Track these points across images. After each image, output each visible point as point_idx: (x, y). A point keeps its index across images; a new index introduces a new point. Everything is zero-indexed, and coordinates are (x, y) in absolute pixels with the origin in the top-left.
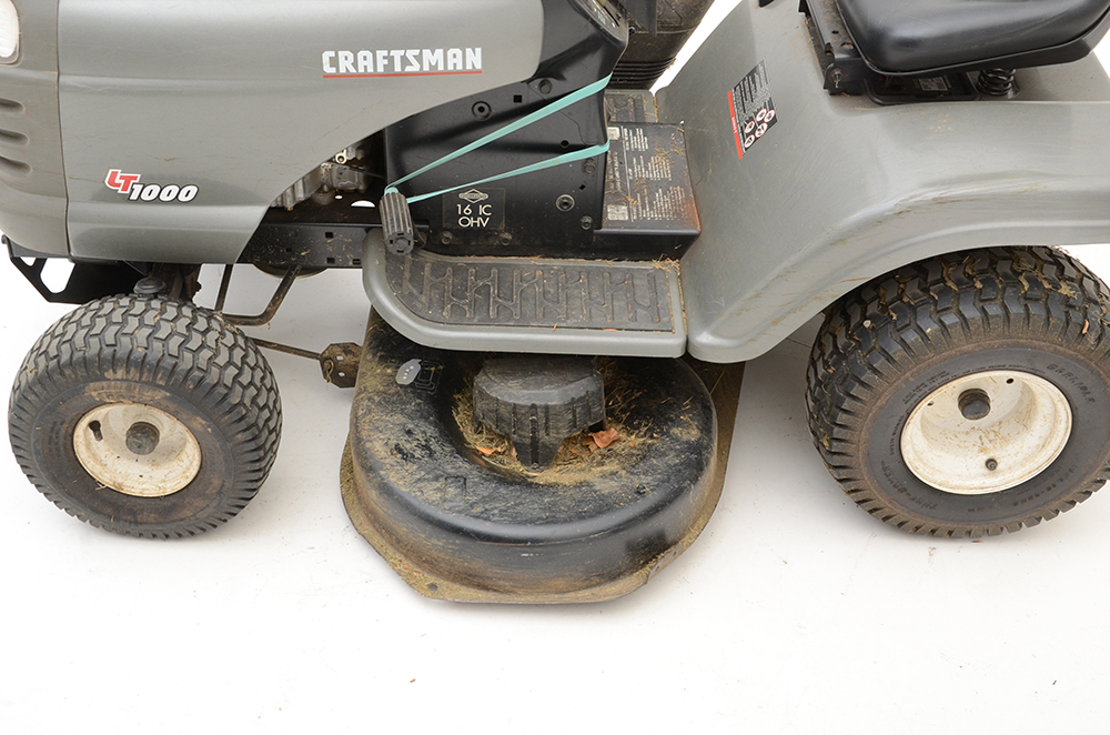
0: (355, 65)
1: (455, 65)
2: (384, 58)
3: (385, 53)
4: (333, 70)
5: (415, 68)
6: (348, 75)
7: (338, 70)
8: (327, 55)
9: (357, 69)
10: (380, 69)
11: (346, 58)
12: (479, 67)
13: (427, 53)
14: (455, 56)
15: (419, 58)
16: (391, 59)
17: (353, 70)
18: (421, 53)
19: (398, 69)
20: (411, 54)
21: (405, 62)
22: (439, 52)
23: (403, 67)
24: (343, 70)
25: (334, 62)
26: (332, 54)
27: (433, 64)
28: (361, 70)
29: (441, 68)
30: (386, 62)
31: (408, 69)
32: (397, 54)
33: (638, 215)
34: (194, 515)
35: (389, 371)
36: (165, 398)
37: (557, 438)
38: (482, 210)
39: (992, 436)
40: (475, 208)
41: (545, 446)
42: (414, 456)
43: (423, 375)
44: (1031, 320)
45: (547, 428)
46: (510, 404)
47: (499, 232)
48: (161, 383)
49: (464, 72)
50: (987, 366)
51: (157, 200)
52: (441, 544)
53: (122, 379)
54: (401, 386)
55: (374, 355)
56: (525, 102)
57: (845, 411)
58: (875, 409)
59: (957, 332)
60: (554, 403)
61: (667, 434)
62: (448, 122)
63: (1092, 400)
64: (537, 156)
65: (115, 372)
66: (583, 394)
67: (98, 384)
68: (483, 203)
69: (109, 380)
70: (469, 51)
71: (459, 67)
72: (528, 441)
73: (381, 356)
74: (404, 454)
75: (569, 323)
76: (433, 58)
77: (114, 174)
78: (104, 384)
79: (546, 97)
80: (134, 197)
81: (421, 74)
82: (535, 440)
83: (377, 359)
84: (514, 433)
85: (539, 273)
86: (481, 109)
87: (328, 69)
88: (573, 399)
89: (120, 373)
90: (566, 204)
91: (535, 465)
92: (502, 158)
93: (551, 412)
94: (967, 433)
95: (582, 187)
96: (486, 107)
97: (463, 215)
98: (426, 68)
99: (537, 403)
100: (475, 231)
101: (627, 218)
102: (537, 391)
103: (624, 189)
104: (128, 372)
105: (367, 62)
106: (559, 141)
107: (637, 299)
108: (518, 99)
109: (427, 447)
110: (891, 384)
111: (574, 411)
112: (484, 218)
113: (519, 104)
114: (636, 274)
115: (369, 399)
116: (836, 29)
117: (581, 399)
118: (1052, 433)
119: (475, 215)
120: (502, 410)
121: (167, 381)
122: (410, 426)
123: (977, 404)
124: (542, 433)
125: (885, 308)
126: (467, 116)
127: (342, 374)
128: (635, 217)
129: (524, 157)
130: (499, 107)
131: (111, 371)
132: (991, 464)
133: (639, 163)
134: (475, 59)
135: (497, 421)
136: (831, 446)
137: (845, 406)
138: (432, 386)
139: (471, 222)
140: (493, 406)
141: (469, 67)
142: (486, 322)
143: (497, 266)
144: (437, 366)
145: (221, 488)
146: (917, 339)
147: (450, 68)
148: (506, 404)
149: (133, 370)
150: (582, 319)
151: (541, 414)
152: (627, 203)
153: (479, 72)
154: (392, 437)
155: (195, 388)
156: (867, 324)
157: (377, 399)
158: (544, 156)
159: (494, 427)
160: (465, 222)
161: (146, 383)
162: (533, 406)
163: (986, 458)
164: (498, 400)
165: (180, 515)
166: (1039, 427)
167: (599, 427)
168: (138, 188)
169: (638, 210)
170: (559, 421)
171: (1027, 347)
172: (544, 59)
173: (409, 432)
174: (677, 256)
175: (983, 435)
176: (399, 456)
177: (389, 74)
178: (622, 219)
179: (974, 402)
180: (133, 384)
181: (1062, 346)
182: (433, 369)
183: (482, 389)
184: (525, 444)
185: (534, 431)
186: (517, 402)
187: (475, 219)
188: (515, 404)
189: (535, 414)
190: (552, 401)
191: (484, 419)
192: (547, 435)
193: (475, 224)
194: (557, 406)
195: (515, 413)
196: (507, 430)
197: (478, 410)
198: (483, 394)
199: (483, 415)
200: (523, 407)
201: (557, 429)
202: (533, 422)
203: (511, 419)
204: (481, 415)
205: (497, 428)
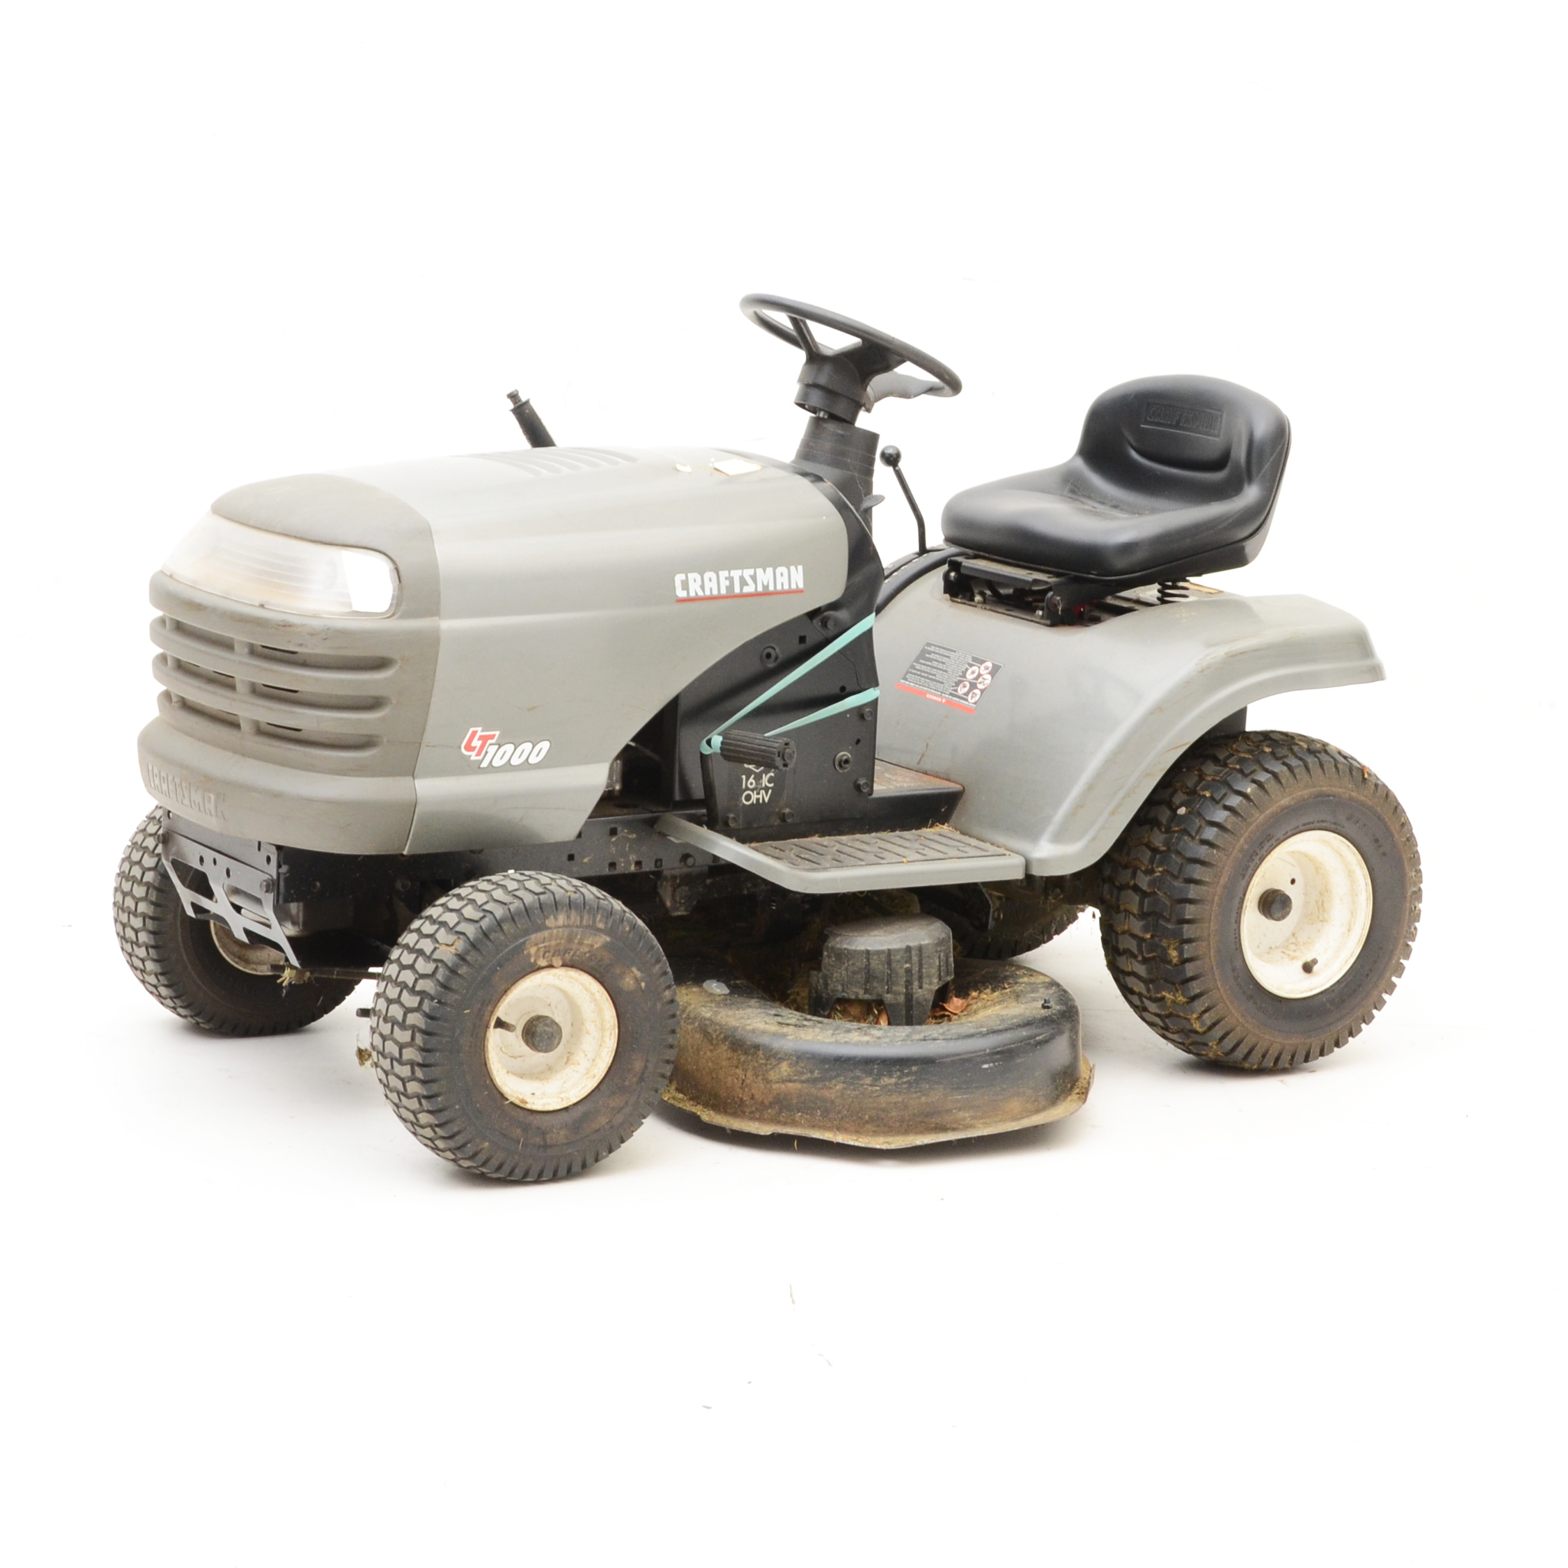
0: (702, 587)
1: (783, 584)
2: (726, 579)
3: (726, 573)
4: (685, 594)
5: (749, 589)
6: (698, 598)
7: (688, 593)
8: (679, 578)
9: (704, 591)
10: (723, 591)
11: (695, 581)
12: (801, 586)
13: (759, 571)
14: (782, 575)
15: (754, 578)
16: (731, 579)
17: (700, 593)
18: (755, 572)
19: (737, 590)
20: (748, 573)
21: (743, 583)
22: (770, 570)
23: (742, 588)
24: (692, 594)
25: (685, 585)
26: (683, 577)
27: (765, 584)
28: (708, 593)
29: (771, 588)
30: (727, 583)
31: (746, 590)
32: (736, 574)
34: (610, 1121)
35: (696, 989)
36: (605, 946)
37: (930, 990)
38: (765, 780)
40: (758, 778)
41: (919, 1003)
42: (805, 1025)
43: (733, 987)
45: (920, 978)
46: (883, 952)
47: (780, 808)
48: (601, 926)
49: (790, 592)
51: (508, 767)
52: (893, 1080)
53: (564, 926)
54: (723, 995)
56: (810, 641)
58: (1219, 890)
59: (1271, 786)
60: (926, 942)
62: (739, 672)
63: (1384, 854)
65: (556, 919)
67: (539, 935)
68: (766, 771)
69: (550, 928)
70: (792, 568)
71: (787, 586)
72: (902, 999)
74: (793, 1026)
76: (765, 578)
77: (474, 733)
78: (546, 933)
79: (828, 634)
80: (484, 764)
81: (757, 594)
82: (909, 996)
84: (888, 993)
86: (769, 656)
87: (681, 594)
88: (939, 939)
89: (562, 919)
93: (924, 954)
94: (1269, 953)
95: (858, 741)
96: (773, 653)
97: (747, 789)
98: (760, 589)
99: (912, 944)
100: (758, 808)
102: (902, 936)
104: (568, 917)
105: (713, 583)
106: (837, 689)
108: (801, 639)
109: (808, 1020)
110: (1228, 856)
111: (939, 957)
112: (766, 789)
113: (803, 646)
117: (944, 939)
119: (757, 790)
120: (874, 964)
121: (606, 923)
122: (772, 1012)
123: (1279, 903)
124: (916, 984)
125: (1193, 793)
126: (754, 667)
131: (552, 917)
132: (1308, 968)
134: (798, 577)
135: (867, 981)
136: (1181, 952)
137: (1191, 895)
138: (752, 991)
139: (754, 797)
140: (861, 963)
141: (794, 587)
145: (643, 1073)
146: (1241, 801)
147: (780, 586)
148: (878, 953)
149: (573, 913)
151: (915, 959)
153: (802, 591)
154: (766, 1020)
155: (630, 931)
156: (1182, 811)
157: (711, 1005)
159: (861, 992)
160: (748, 798)
161: (587, 927)
162: (908, 949)
163: (1301, 963)
164: (868, 952)
165: (595, 1126)
166: (1338, 912)
168: (492, 749)
170: (931, 965)
171: (1329, 795)
173: (777, 1015)
177: (731, 596)
180: (575, 930)
181: (1353, 791)
183: (841, 949)
184: (898, 1004)
185: (908, 984)
186: (890, 947)
187: (758, 794)
188: (889, 950)
189: (909, 960)
190: (924, 940)
191: (843, 991)
192: (921, 987)
193: (758, 800)
194: (929, 944)
195: (889, 963)
196: (880, 990)
197: (832, 985)
198: (841, 956)
199: (843, 985)
200: (898, 951)
201: (929, 976)
202: (908, 971)
203: (884, 973)
204: (840, 988)
205: (865, 994)
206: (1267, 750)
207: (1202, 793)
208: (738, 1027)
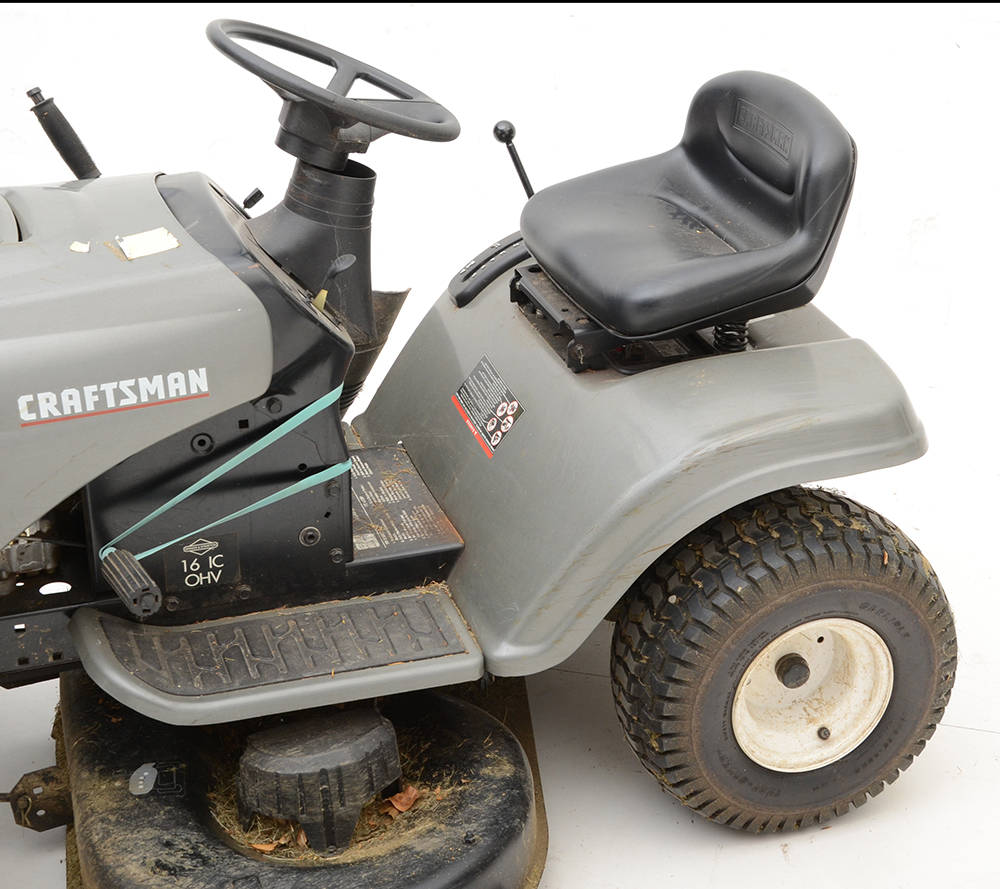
0: (59, 406)
1: (177, 390)
2: (94, 394)
3: (94, 388)
4: (33, 417)
5: (132, 400)
6: (52, 420)
7: (38, 415)
8: (23, 401)
9: (62, 411)
10: (90, 408)
11: (48, 401)
12: (205, 389)
13: (143, 382)
14: (176, 381)
15: (135, 389)
16: (102, 394)
17: (57, 413)
18: (137, 383)
19: (111, 404)
20: (125, 385)
21: (119, 394)
22: (158, 379)
23: (117, 401)
24: (44, 415)
25: (33, 407)
26: (30, 398)
27: (152, 393)
28: (67, 412)
30: (96, 398)
31: (124, 403)
32: (109, 388)
33: (389, 539)
35: (117, 784)
37: (355, 807)
38: (212, 562)
39: (815, 704)
40: (203, 561)
41: (341, 820)
42: (184, 869)
43: (162, 779)
44: (835, 560)
45: (341, 797)
46: (293, 776)
47: (235, 586)
49: (189, 397)
50: (802, 617)
54: (140, 797)
55: (91, 771)
56: (253, 426)
57: (671, 700)
58: (701, 690)
59: (767, 585)
60: (347, 763)
61: (477, 776)
62: (163, 463)
64: (272, 487)
66: (377, 746)
68: (213, 553)
70: (192, 373)
71: (183, 392)
72: (320, 819)
73: (100, 771)
74: (169, 870)
75: (348, 665)
76: (151, 387)
79: (276, 417)
81: (139, 406)
82: (328, 816)
83: (97, 775)
84: (302, 812)
85: (291, 623)
86: (202, 443)
87: (27, 416)
88: (367, 753)
90: (311, 537)
91: (332, 848)
92: (230, 497)
93: (345, 774)
94: (790, 708)
95: (328, 515)
96: (206, 439)
97: (190, 571)
98: (145, 399)
99: (328, 767)
100: (207, 589)
101: (378, 545)
102: (324, 754)
103: (363, 517)
105: (72, 401)
106: (295, 466)
107: (415, 628)
108: (243, 424)
109: (196, 855)
110: (713, 657)
111: (370, 770)
112: (215, 570)
113: (245, 430)
114: (403, 604)
115: (103, 821)
116: (564, 307)
117: (376, 751)
118: (875, 683)
119: (204, 569)
120: (285, 786)
122: (167, 837)
123: (796, 669)
124: (336, 804)
125: (687, 579)
126: (186, 454)
127: (41, 813)
128: (387, 543)
129: (256, 491)
130: (221, 438)
132: (823, 733)
133: (368, 489)
134: (199, 381)
135: (280, 801)
136: (661, 745)
137: (670, 693)
138: (178, 788)
139: (200, 579)
140: (272, 785)
141: (194, 391)
142: (249, 685)
143: (239, 625)
144: (176, 765)
146: (729, 602)
147: (173, 394)
148: (289, 777)
150: (360, 659)
151: (333, 780)
152: (372, 530)
153: (206, 395)
154: (148, 855)
156: (673, 599)
157: (113, 818)
158: (280, 486)
159: (274, 811)
160: (193, 580)
162: (324, 772)
163: (816, 728)
164: (277, 775)
166: (861, 680)
167: (395, 789)
169: (387, 535)
170: (355, 784)
171: (837, 588)
172: (277, 371)
173: (168, 844)
174: (442, 576)
175: (806, 706)
176: (165, 873)
177: (101, 411)
178: (372, 546)
179: (791, 669)
181: (868, 581)
182: (174, 769)
183: (253, 768)
184: (316, 823)
185: (326, 803)
186: (302, 772)
187: (205, 575)
188: (300, 774)
189: (326, 782)
190: (344, 761)
191: (259, 806)
192: (343, 805)
193: (205, 581)
194: (350, 765)
195: (301, 786)
196: (293, 811)
197: (249, 798)
198: (255, 774)
199: (258, 801)
200: (310, 775)
201: (353, 794)
202: (324, 792)
203: (296, 795)
204: (255, 803)
205: (279, 812)
206: (776, 535)
207: (695, 582)
208: (110, 867)
